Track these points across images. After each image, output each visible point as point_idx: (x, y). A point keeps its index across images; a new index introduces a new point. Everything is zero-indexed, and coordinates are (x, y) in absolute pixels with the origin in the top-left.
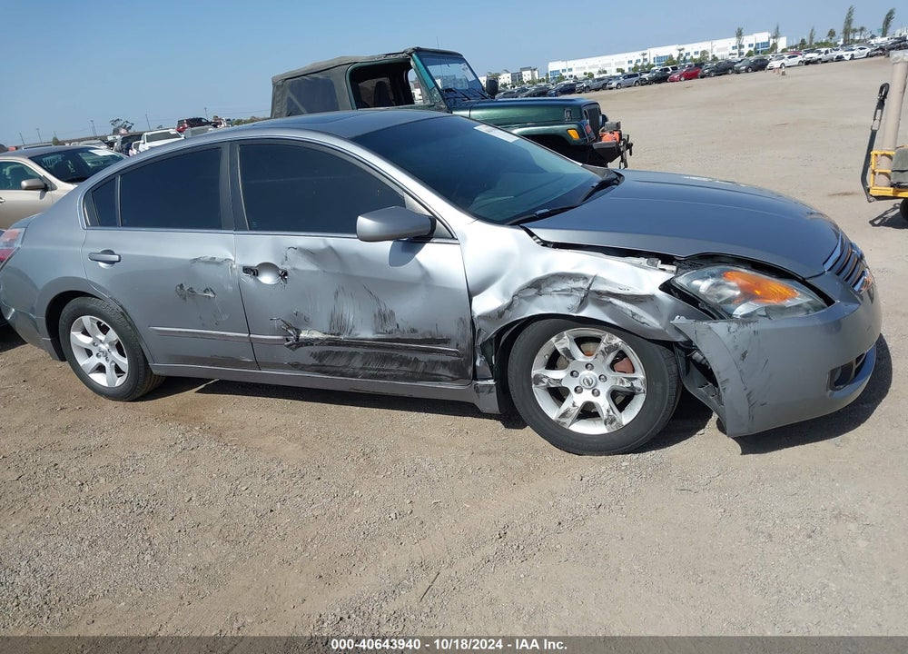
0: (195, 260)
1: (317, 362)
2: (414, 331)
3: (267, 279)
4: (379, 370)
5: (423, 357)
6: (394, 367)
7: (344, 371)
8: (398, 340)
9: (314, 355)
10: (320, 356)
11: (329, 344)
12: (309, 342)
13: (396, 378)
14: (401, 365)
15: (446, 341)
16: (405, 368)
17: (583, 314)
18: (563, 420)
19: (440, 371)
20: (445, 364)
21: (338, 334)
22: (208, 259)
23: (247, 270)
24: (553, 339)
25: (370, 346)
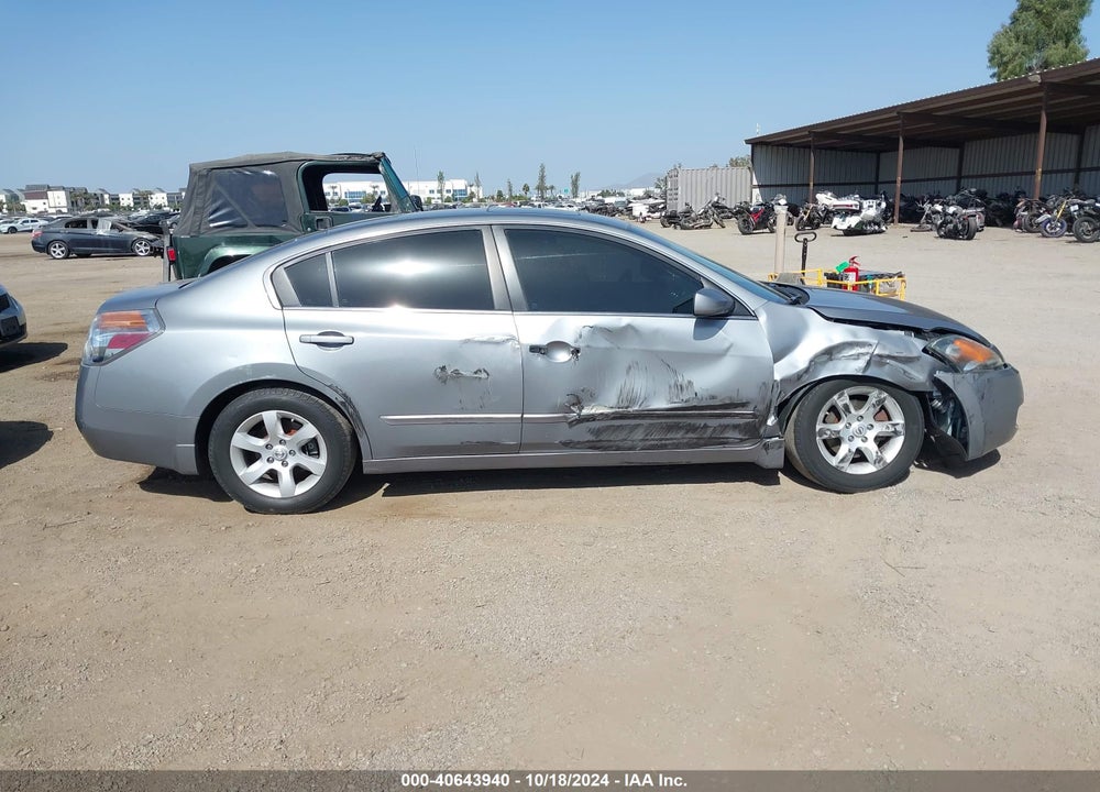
0: (467, 341)
1: (594, 438)
2: (713, 397)
3: (562, 357)
4: (661, 440)
5: (713, 423)
6: (678, 436)
7: (621, 444)
8: (694, 408)
9: (591, 431)
10: (598, 432)
11: (614, 418)
12: (592, 418)
13: (677, 446)
14: (687, 433)
15: (743, 405)
16: (693, 436)
17: (868, 373)
18: (841, 465)
19: (730, 434)
20: (735, 427)
21: (627, 408)
22: (485, 339)
23: (534, 349)
24: (835, 397)
25: (659, 417)
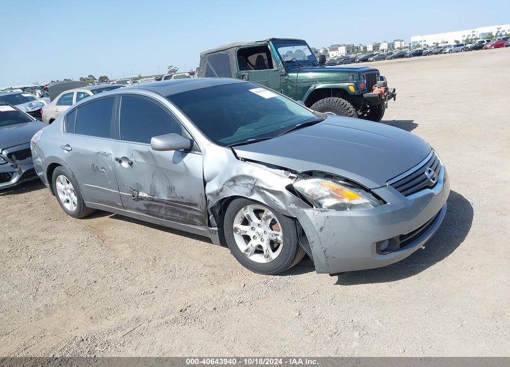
0: (98, 153)
1: (147, 209)
2: (183, 198)
3: (125, 164)
4: (172, 216)
5: (188, 212)
6: (178, 215)
7: (158, 215)
8: (177, 202)
9: (145, 205)
10: (148, 206)
11: (150, 200)
12: (142, 199)
13: (179, 221)
14: (180, 215)
15: (196, 205)
16: (182, 217)
17: (253, 197)
18: (246, 253)
19: (196, 220)
20: (197, 216)
21: (154, 196)
22: (103, 153)
23: (117, 159)
24: (243, 209)
25: (166, 203)
